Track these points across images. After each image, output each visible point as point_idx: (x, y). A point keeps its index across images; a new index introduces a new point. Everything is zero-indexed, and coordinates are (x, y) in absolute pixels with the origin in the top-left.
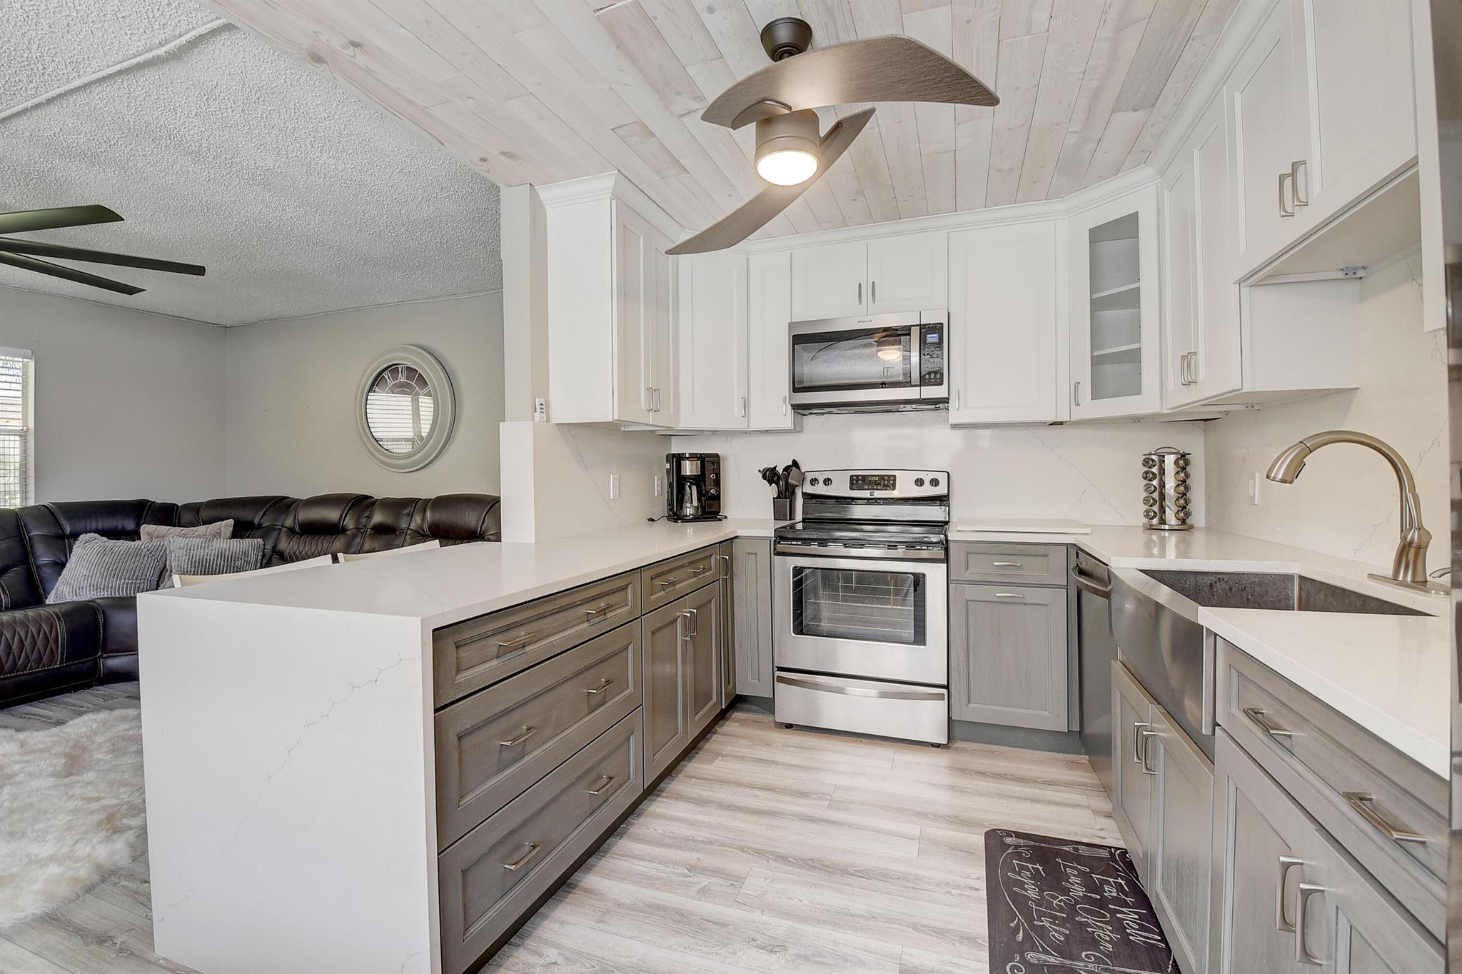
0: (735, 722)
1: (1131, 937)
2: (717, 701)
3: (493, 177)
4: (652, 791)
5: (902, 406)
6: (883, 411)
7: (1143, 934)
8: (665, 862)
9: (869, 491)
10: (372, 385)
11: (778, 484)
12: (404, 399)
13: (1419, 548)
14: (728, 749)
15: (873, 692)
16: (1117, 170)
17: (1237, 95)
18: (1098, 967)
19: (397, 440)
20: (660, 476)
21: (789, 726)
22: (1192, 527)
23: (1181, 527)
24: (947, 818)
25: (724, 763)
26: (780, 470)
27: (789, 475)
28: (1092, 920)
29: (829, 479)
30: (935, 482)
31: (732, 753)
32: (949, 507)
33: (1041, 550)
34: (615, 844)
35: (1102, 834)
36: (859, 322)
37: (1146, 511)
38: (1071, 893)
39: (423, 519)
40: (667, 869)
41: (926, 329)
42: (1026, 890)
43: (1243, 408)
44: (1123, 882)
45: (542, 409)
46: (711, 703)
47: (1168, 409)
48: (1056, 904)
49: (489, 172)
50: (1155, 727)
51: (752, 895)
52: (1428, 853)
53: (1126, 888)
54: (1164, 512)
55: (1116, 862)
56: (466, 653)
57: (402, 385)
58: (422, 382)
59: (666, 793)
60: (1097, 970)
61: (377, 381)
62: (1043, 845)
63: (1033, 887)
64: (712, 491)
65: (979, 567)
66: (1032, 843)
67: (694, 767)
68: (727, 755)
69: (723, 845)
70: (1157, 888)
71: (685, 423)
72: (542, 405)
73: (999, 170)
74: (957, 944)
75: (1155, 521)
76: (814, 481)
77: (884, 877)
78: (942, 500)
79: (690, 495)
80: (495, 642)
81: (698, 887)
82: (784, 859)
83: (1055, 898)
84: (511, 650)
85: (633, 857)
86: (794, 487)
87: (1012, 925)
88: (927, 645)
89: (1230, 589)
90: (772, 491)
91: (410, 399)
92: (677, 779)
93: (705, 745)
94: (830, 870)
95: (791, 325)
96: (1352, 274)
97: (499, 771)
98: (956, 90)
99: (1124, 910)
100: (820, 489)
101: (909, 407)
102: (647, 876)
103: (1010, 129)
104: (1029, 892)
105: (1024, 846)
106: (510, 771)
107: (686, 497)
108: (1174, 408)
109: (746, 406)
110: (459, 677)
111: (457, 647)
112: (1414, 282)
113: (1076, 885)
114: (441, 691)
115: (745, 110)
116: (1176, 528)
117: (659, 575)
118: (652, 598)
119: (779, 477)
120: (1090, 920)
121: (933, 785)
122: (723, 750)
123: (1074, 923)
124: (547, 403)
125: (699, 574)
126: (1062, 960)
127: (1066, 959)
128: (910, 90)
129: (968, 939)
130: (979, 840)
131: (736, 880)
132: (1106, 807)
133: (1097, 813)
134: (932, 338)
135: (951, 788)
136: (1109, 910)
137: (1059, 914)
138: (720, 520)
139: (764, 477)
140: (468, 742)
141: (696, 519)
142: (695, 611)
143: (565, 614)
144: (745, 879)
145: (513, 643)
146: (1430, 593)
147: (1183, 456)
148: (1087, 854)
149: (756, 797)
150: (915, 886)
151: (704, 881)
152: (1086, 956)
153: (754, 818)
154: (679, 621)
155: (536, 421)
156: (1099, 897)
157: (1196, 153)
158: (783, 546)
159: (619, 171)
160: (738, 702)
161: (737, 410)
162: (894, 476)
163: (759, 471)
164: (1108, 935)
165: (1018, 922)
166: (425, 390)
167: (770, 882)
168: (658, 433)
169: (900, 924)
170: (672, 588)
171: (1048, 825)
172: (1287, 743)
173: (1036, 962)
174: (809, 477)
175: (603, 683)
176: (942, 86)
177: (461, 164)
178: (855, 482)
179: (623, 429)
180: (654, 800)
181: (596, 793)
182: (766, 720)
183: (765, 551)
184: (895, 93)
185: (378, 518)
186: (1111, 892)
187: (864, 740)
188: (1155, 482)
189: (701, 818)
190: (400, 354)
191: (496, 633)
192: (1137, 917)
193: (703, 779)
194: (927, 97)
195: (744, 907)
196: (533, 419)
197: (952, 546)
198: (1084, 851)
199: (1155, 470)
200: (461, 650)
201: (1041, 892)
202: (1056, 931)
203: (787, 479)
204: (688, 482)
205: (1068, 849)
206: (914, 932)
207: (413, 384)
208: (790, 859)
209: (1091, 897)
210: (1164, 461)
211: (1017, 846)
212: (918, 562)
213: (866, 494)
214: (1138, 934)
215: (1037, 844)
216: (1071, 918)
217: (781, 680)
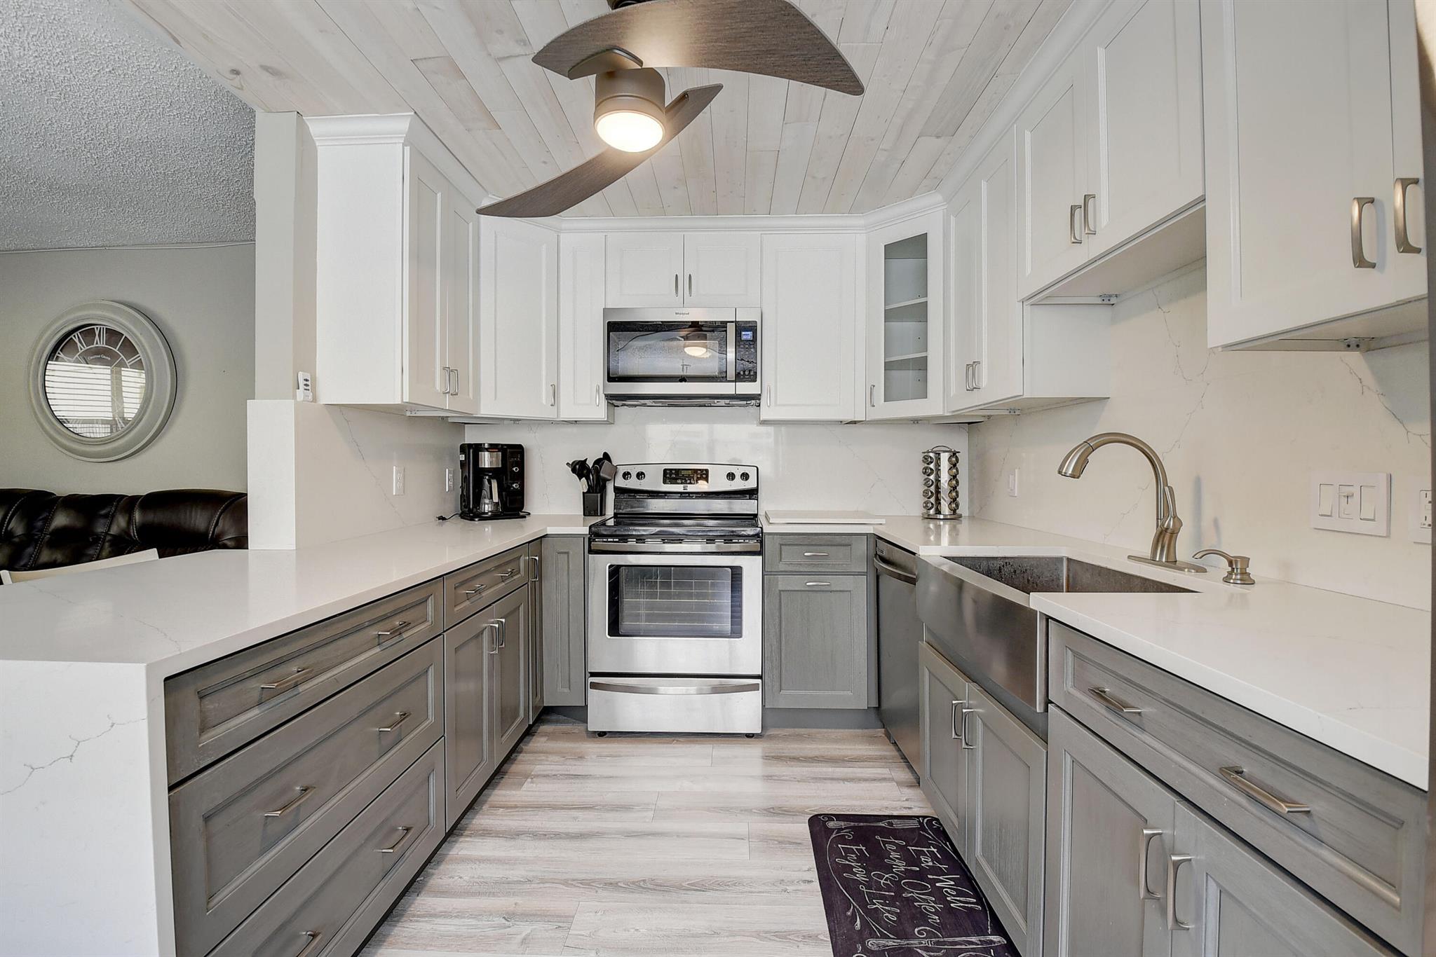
0: (542, 736)
1: (952, 905)
2: (524, 715)
3: (246, 97)
4: (453, 832)
5: (716, 401)
6: (696, 406)
7: (961, 899)
8: (477, 915)
9: (682, 485)
10: (54, 350)
11: (588, 479)
12: (102, 371)
13: (1172, 533)
14: (538, 769)
15: (693, 689)
16: (912, 193)
17: (1028, 135)
18: (931, 941)
19: (91, 422)
20: (452, 469)
21: (602, 734)
22: (960, 516)
23: (953, 517)
24: (771, 810)
25: (534, 785)
26: (590, 464)
27: (601, 469)
28: (917, 893)
29: (642, 473)
30: (745, 476)
31: (542, 773)
32: (757, 500)
33: (846, 540)
34: (412, 903)
35: (907, 804)
36: (676, 314)
37: (924, 503)
38: (894, 870)
39: (130, 521)
40: (480, 923)
41: (741, 327)
42: (855, 874)
43: (1007, 412)
44: (935, 850)
45: (306, 385)
46: (519, 720)
47: (950, 412)
48: (883, 883)
49: (242, 89)
50: (971, 704)
51: (583, 935)
52: (1313, 821)
53: (939, 856)
54: (940, 503)
55: (925, 830)
56: (211, 705)
57: (98, 351)
58: (129, 348)
59: (470, 830)
60: (930, 945)
61: (62, 346)
62: (862, 824)
63: (860, 869)
64: (514, 485)
65: (791, 558)
66: (852, 824)
67: (500, 794)
68: (537, 776)
69: (543, 881)
70: (976, 856)
71: (487, 409)
72: (307, 380)
73: (814, 177)
74: (801, 945)
75: (932, 512)
76: (626, 475)
77: (721, 886)
78: (752, 493)
79: (488, 491)
80: (256, 685)
81: (520, 938)
82: (613, 885)
83: (881, 877)
84: (279, 692)
85: (435, 916)
86: (605, 480)
87: (849, 913)
88: (743, 637)
89: (1015, 572)
90: (583, 485)
91: (109, 372)
92: (481, 812)
93: (510, 767)
94: (662, 888)
95: (606, 311)
96: (1108, 300)
97: (263, 852)
98: (825, 72)
99: (941, 878)
100: (633, 483)
101: (722, 402)
102: (457, 936)
103: (830, 137)
104: (857, 875)
105: (845, 828)
106: (279, 847)
107: (484, 492)
108: (954, 412)
109: (555, 394)
110: (205, 737)
111: (201, 698)
112: (1160, 310)
113: (897, 861)
114: (178, 762)
115: (589, 57)
116: (949, 517)
117: (463, 583)
118: (456, 609)
119: (589, 470)
120: (915, 894)
121: (752, 777)
122: (532, 771)
123: (902, 900)
124: (314, 379)
125: (507, 578)
126: (899, 941)
127: (901, 939)
128: (778, 63)
129: (810, 937)
130: (803, 830)
131: (563, 921)
132: (907, 777)
133: (900, 784)
134: (747, 335)
135: (768, 778)
136: (930, 881)
137: (887, 893)
138: (525, 517)
139: (574, 471)
140: (218, 823)
141: (495, 516)
142: (503, 620)
143: (350, 638)
144: (573, 917)
145: (281, 685)
146: (1184, 571)
147: (954, 454)
148: (900, 827)
149: (575, 819)
150: (753, 890)
151: (525, 929)
152: (919, 932)
153: (576, 844)
154: (486, 634)
155: (298, 399)
156: (918, 869)
157: (984, 185)
158: (599, 544)
159: (415, 113)
160: (546, 714)
161: (545, 397)
162: (707, 471)
163: (568, 464)
164: (933, 907)
165: (854, 909)
166: (133, 360)
167: (602, 915)
168: (450, 420)
169: (744, 936)
170: (478, 596)
171: (862, 803)
172: (1136, 719)
173: (877, 949)
174: (621, 470)
175: (398, 716)
176: (811, 64)
177: (201, 75)
178: (668, 476)
179: (408, 414)
180: (456, 842)
181: (392, 851)
182: (576, 731)
183: (579, 548)
184: (760, 64)
185: (61, 520)
186: (927, 862)
187: (681, 739)
188: (932, 477)
189: (514, 853)
190: (99, 313)
191: (256, 673)
192: (953, 883)
193: (511, 807)
194: (792, 74)
195: (577, 951)
196: (294, 397)
197: (767, 540)
198: (898, 824)
199: (932, 466)
200: (206, 701)
201: (868, 874)
202: (888, 912)
203: (598, 472)
204: (487, 475)
205: (883, 825)
206: (758, 941)
207: (116, 350)
208: (619, 884)
209: (911, 870)
210: (940, 459)
211: (840, 830)
212: (736, 555)
213: (679, 488)
214: (957, 900)
215: (856, 824)
216: (898, 895)
217: (594, 686)
